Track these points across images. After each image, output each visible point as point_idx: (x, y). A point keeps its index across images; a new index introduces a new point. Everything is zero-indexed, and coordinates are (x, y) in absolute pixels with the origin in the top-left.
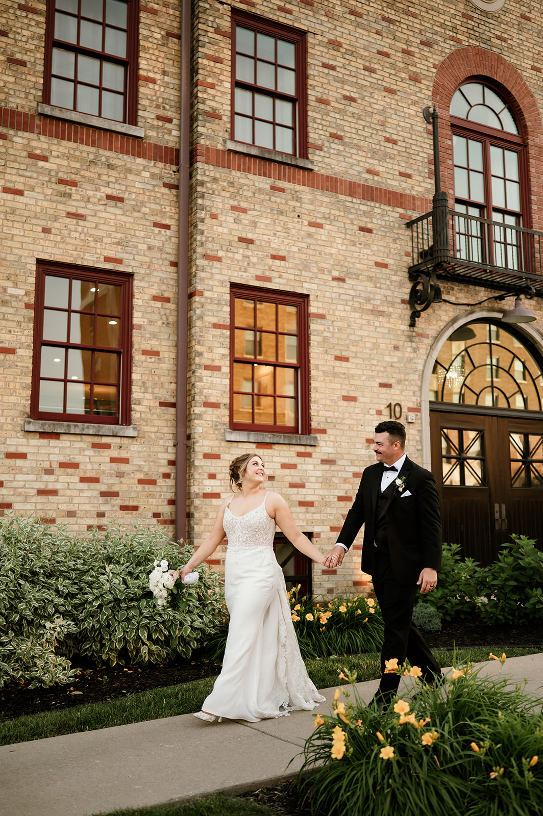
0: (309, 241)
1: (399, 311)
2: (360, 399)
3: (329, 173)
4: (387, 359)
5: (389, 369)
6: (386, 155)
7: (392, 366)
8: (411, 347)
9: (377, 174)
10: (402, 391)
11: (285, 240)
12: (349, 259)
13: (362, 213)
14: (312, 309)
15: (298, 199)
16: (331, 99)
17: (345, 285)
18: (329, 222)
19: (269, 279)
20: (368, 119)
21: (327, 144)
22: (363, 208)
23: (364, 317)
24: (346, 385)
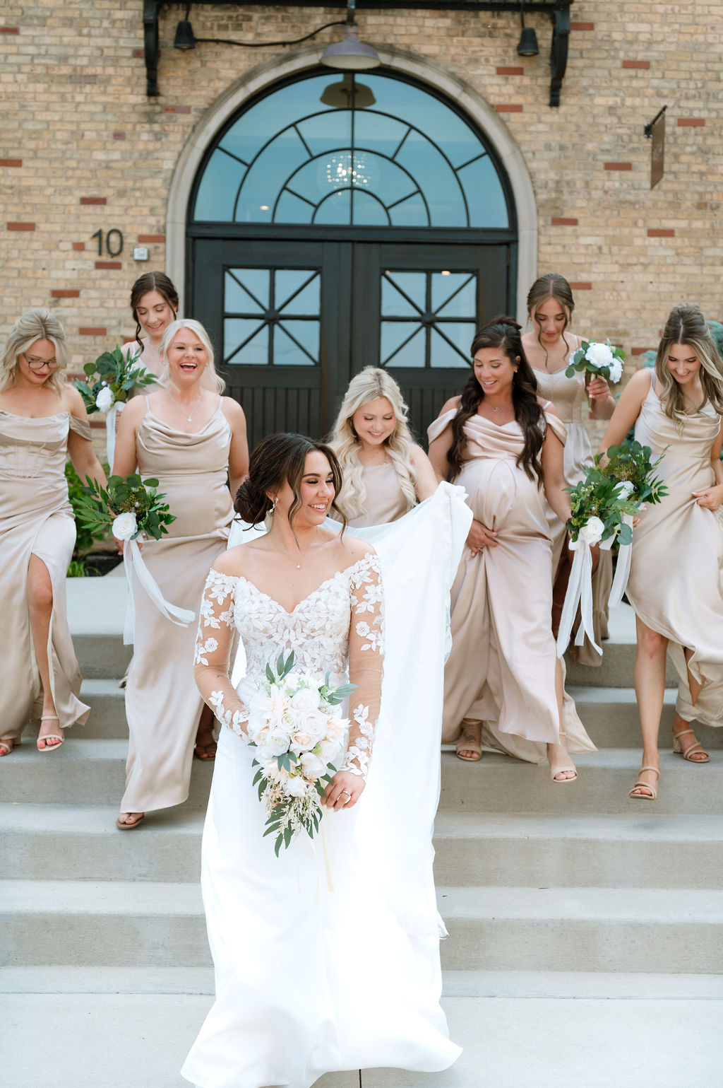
1: (128, 72)
2: (42, 227)
4: (100, 156)
5: (101, 174)
7: (108, 168)
8: (151, 131)
10: (126, 209)
17: (19, 39)
23: (53, 89)
24: (15, 205)
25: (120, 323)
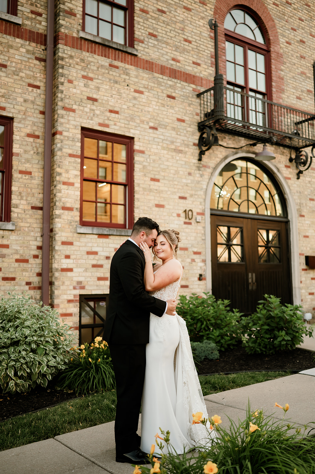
0: (134, 102)
1: (192, 150)
2: (167, 206)
3: (148, 58)
4: (184, 181)
5: (185, 187)
6: (184, 50)
7: (187, 186)
8: (199, 174)
9: (178, 61)
10: (193, 202)
11: (119, 101)
12: (160, 116)
13: (169, 86)
14: (136, 147)
15: (128, 74)
16: (149, 10)
17: (157, 132)
18: (147, 91)
19: (107, 126)
20: (173, 26)
21: (146, 39)
22: (170, 83)
23: (170, 153)
24: (158, 197)
25: (192, 246)
